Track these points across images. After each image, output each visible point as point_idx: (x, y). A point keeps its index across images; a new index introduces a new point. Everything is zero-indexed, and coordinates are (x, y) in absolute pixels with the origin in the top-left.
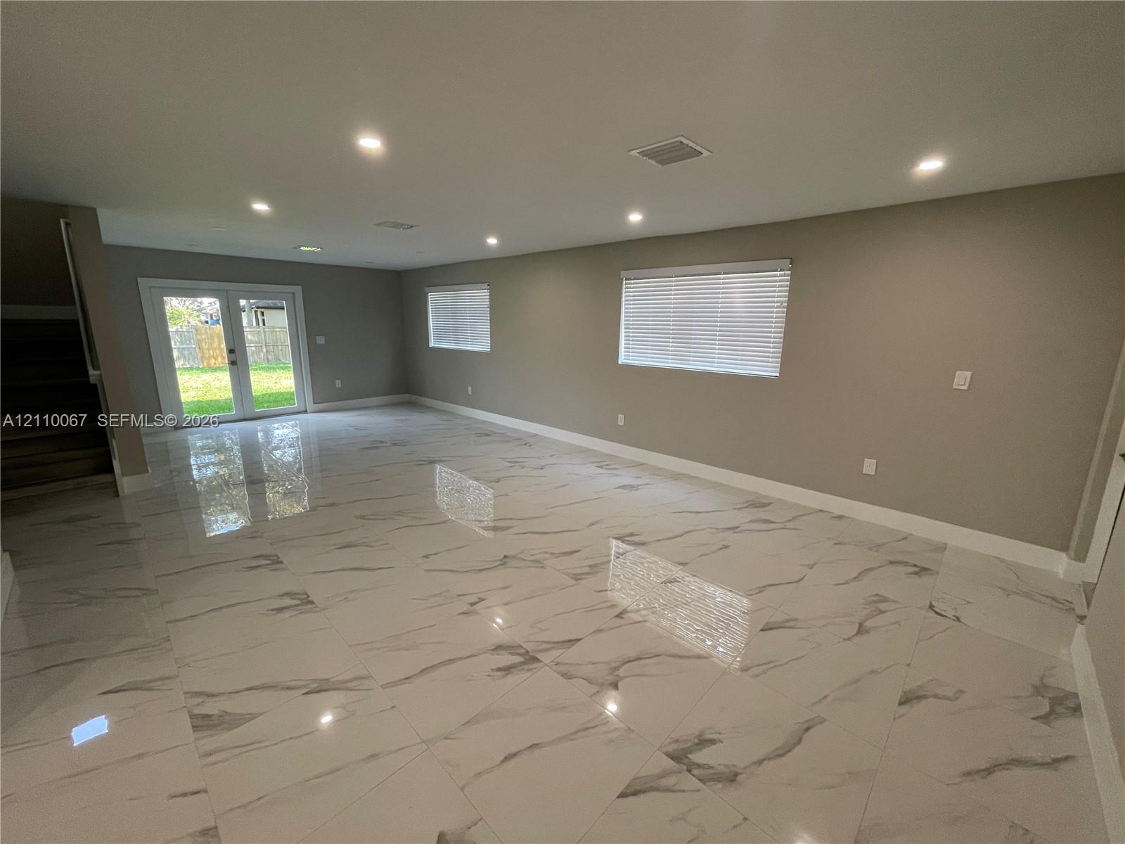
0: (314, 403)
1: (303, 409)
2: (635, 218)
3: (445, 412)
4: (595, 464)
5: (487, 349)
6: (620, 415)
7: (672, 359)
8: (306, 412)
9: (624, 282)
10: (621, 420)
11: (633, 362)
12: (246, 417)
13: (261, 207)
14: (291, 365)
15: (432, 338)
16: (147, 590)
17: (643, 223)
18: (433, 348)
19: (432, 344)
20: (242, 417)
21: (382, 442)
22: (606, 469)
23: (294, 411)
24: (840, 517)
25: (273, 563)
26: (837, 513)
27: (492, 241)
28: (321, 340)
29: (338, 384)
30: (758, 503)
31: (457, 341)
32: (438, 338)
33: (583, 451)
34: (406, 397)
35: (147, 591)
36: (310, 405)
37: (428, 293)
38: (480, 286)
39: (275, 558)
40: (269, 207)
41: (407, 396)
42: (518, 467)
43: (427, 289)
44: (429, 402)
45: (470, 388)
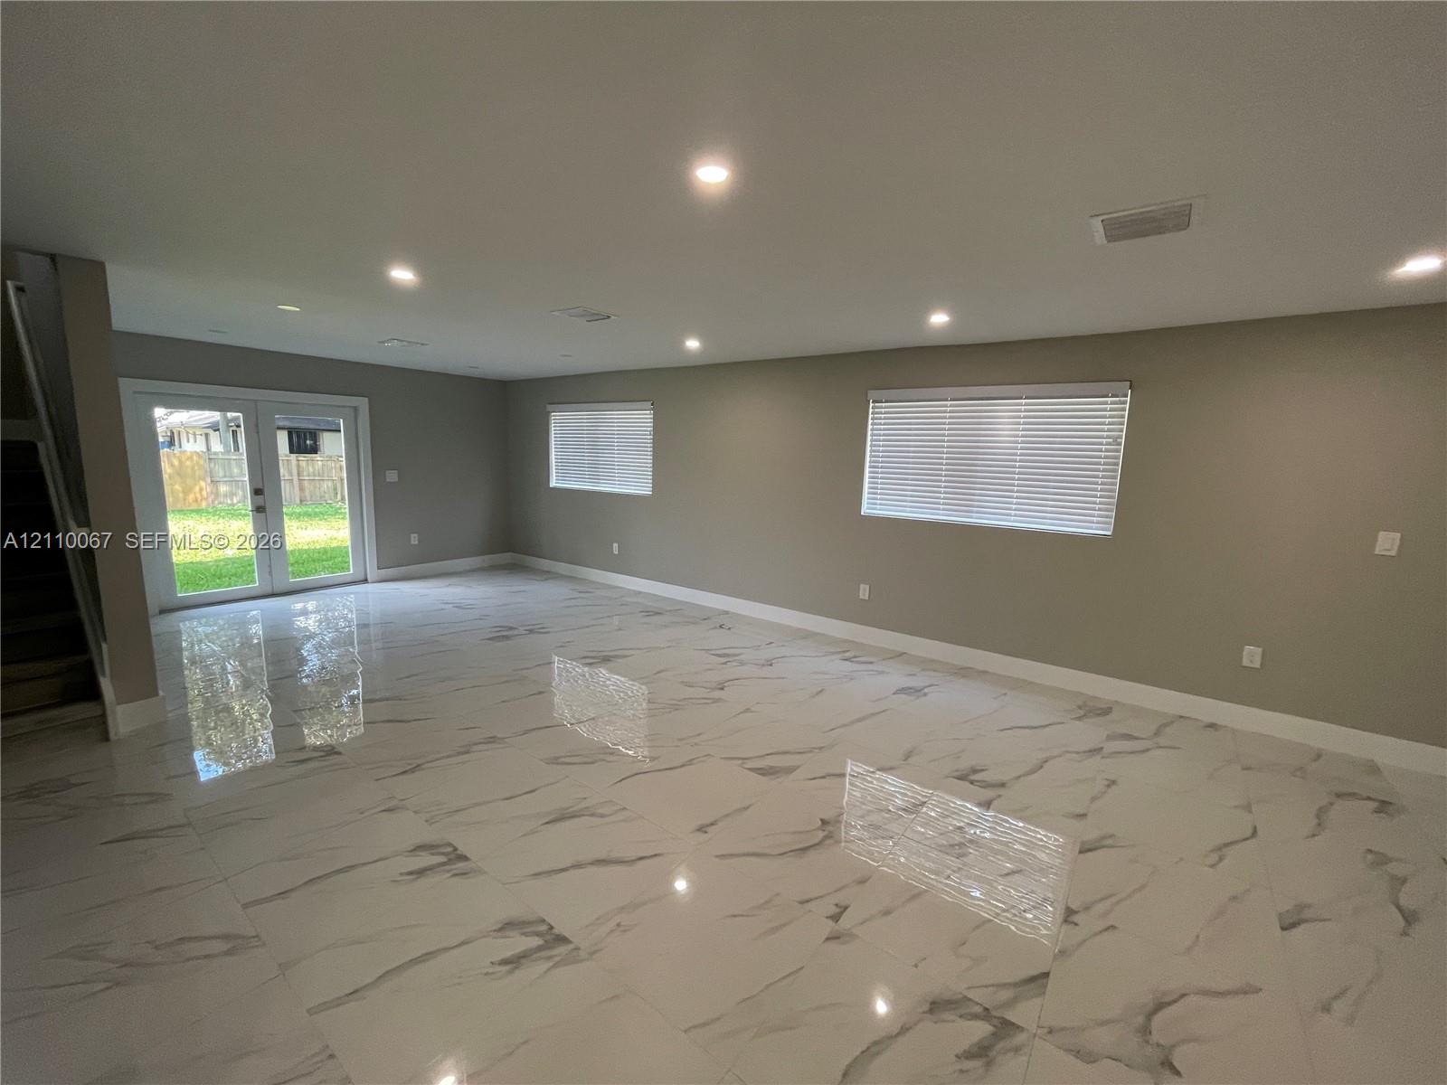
0: (378, 569)
1: (362, 578)
2: (939, 319)
3: (583, 581)
4: (839, 656)
5: (645, 490)
6: (862, 586)
7: (944, 510)
8: (365, 581)
9: (871, 405)
10: (864, 592)
11: (881, 512)
12: (277, 590)
13: (402, 275)
14: (347, 510)
15: (554, 474)
16: (237, 937)
17: (950, 325)
18: (554, 489)
19: (553, 484)
20: (269, 590)
21: (511, 628)
22: (858, 662)
23: (349, 580)
24: (1212, 726)
25: (449, 862)
26: (1207, 719)
27: (693, 344)
28: (392, 476)
29: (414, 539)
30: (1094, 710)
31: (596, 479)
32: (563, 475)
33: (807, 635)
34: (507, 557)
35: (237, 943)
36: (372, 572)
37: (550, 412)
38: (638, 405)
39: (450, 849)
40: (414, 275)
41: (509, 555)
42: (735, 664)
43: (549, 407)
44: (545, 564)
45: (615, 545)
